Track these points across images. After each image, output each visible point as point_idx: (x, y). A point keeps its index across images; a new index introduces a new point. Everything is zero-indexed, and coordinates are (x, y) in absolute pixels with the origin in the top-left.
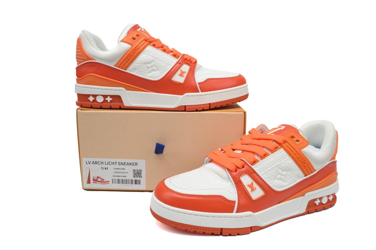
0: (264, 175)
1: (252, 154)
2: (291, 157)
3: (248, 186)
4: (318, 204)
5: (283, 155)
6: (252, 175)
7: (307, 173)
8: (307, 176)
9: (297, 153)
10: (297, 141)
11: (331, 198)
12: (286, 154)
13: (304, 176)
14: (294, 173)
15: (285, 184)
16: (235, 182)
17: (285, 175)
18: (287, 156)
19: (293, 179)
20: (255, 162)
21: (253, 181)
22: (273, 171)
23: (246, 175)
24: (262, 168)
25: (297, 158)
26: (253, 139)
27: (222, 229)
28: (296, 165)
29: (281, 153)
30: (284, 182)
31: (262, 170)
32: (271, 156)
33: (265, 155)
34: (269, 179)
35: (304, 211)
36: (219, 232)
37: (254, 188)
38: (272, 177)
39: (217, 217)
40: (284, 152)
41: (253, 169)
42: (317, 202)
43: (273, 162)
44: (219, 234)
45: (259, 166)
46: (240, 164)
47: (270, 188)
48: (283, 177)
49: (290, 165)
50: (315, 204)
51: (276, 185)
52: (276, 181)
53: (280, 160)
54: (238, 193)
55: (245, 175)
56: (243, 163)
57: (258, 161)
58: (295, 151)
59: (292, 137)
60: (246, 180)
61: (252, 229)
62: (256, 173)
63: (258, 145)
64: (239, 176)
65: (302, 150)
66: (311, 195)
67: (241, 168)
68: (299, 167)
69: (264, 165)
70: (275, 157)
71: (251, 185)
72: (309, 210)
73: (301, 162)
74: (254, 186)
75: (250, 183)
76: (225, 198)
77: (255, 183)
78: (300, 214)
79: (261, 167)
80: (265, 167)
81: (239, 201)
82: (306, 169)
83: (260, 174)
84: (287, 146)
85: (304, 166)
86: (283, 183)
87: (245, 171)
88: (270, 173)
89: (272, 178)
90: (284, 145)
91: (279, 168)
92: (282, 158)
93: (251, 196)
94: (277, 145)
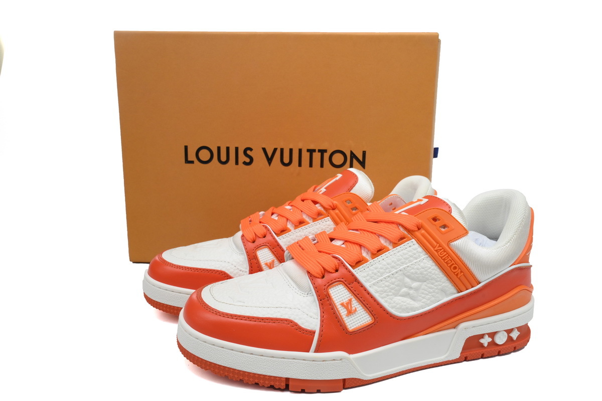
0: (375, 287)
1: (358, 247)
2: (429, 256)
3: (342, 305)
4: (486, 345)
5: (415, 252)
6: (352, 285)
7: (462, 287)
8: (461, 292)
9: (441, 250)
10: (445, 226)
11: (515, 335)
12: (420, 249)
13: (455, 291)
14: (436, 286)
15: (416, 304)
16: (318, 296)
17: (417, 289)
18: (421, 254)
19: (433, 296)
20: (359, 263)
21: (352, 297)
22: (393, 280)
23: (339, 286)
24: (373, 273)
25: (441, 257)
26: (368, 221)
27: (287, 379)
28: (439, 270)
29: (412, 247)
30: (414, 300)
31: (371, 277)
32: (392, 253)
33: (380, 251)
34: (384, 295)
35: (457, 355)
36: (283, 385)
37: (354, 308)
38: (390, 292)
39: (279, 358)
40: (417, 246)
41: (353, 275)
42: (486, 341)
43: (393, 264)
44: (282, 388)
45: (367, 270)
46: (330, 264)
47: (384, 310)
48: (411, 292)
49: (426, 271)
50: (482, 345)
51: (398, 306)
52: (398, 299)
53: (407, 261)
54: (322, 317)
55: (337, 285)
56: (337, 264)
57: (366, 261)
58: (438, 245)
59: (435, 219)
60: (339, 294)
61: (346, 384)
62: (359, 282)
63: (372, 232)
64: (326, 286)
65: (453, 243)
66: (470, 328)
67: (331, 273)
68: (445, 276)
69: (376, 268)
70: (398, 254)
71: (347, 304)
72: (467, 354)
73: (449, 265)
74: (353, 306)
75: (345, 301)
76: (296, 324)
77: (356, 300)
78: (448, 361)
79: (370, 272)
80: (379, 272)
81: (321, 330)
82: (459, 278)
83: (367, 285)
84: (423, 235)
85: (454, 273)
86: (412, 302)
87: (339, 277)
88: (387, 284)
89: (390, 294)
90: (418, 234)
91: (404, 274)
92: (411, 256)
93: (345, 324)
94: (406, 233)
